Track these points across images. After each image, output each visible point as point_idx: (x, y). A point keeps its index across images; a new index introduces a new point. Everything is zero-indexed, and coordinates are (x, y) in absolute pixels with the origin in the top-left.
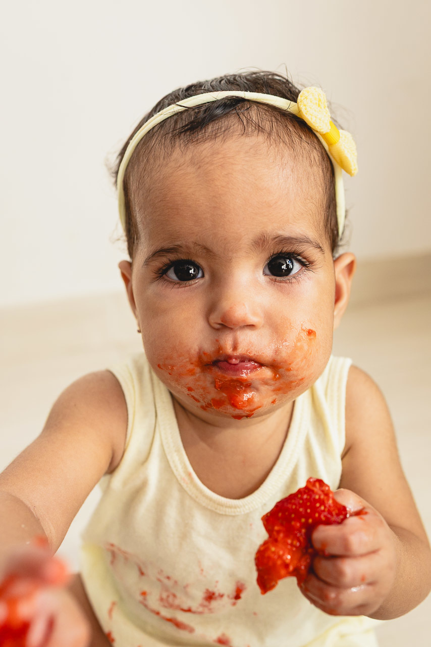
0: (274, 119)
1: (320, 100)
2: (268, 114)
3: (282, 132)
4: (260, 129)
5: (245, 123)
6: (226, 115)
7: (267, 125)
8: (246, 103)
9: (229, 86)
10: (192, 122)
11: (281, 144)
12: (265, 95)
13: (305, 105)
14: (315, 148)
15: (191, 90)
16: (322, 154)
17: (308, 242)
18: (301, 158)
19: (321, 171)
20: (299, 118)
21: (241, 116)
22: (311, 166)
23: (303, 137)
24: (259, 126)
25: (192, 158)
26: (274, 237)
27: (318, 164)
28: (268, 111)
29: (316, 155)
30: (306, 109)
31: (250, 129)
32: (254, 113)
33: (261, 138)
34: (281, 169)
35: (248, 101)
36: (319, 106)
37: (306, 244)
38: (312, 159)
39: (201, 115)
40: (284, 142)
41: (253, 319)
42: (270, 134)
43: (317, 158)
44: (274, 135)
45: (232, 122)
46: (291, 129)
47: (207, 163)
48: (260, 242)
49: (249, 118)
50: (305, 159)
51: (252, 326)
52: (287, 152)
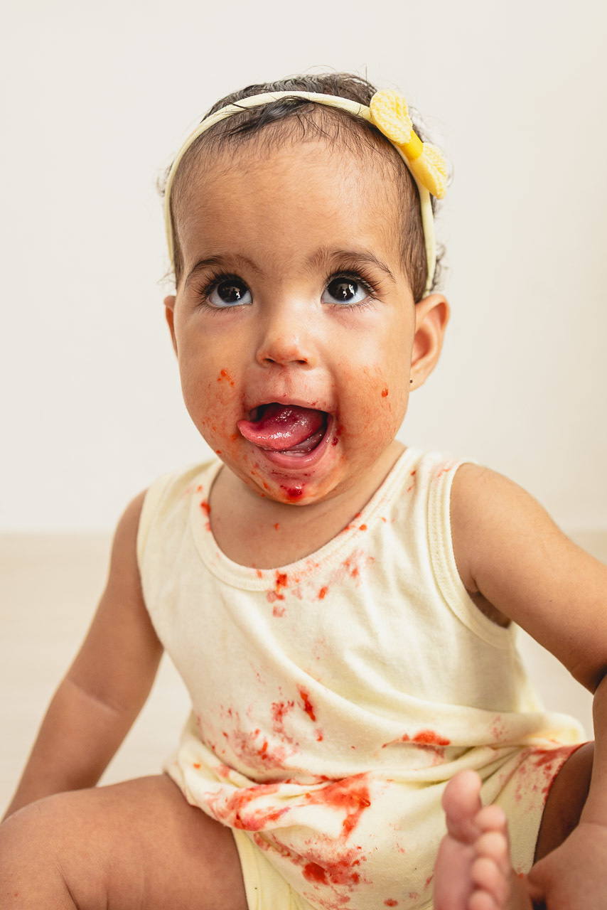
0: (340, 124)
1: (398, 105)
2: (334, 118)
3: (349, 138)
4: (322, 133)
5: (306, 127)
6: (285, 117)
7: (332, 131)
8: (310, 105)
9: (296, 86)
10: (244, 124)
11: (347, 152)
12: (334, 96)
13: (378, 110)
14: (391, 161)
15: (250, 91)
16: (399, 169)
17: (373, 261)
18: (369, 169)
19: (395, 187)
20: (372, 125)
21: (302, 119)
22: (383, 178)
23: (376, 147)
24: (322, 130)
25: (239, 164)
26: (334, 252)
27: (392, 178)
28: (335, 115)
29: (390, 169)
30: (378, 114)
31: (310, 134)
32: (318, 118)
33: (322, 144)
34: (344, 179)
35: (314, 103)
36: (398, 112)
37: (371, 262)
38: (385, 172)
39: (257, 116)
40: (350, 149)
41: (304, 354)
42: (333, 141)
43: (391, 172)
44: (339, 142)
45: (291, 124)
46: (361, 137)
47: (257, 168)
48: (316, 259)
49: (311, 121)
50: (375, 171)
51: (303, 363)
52: (352, 161)
